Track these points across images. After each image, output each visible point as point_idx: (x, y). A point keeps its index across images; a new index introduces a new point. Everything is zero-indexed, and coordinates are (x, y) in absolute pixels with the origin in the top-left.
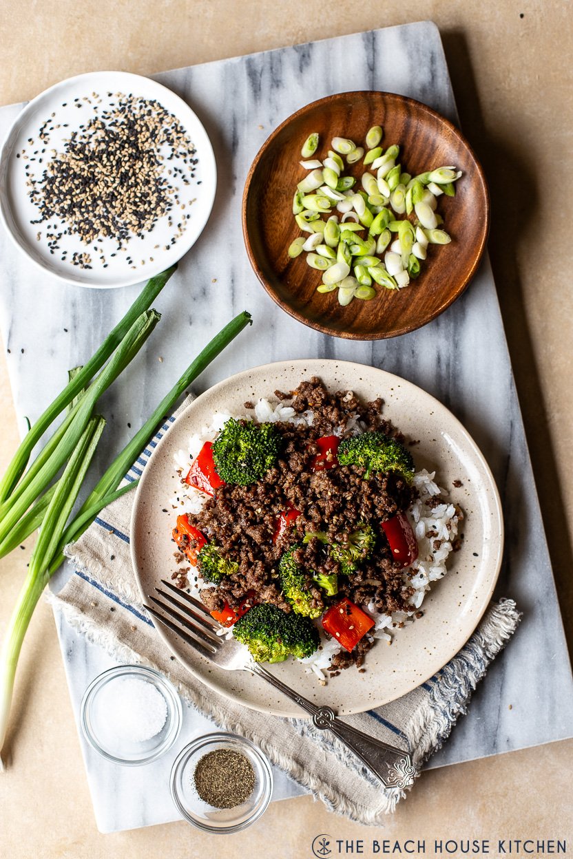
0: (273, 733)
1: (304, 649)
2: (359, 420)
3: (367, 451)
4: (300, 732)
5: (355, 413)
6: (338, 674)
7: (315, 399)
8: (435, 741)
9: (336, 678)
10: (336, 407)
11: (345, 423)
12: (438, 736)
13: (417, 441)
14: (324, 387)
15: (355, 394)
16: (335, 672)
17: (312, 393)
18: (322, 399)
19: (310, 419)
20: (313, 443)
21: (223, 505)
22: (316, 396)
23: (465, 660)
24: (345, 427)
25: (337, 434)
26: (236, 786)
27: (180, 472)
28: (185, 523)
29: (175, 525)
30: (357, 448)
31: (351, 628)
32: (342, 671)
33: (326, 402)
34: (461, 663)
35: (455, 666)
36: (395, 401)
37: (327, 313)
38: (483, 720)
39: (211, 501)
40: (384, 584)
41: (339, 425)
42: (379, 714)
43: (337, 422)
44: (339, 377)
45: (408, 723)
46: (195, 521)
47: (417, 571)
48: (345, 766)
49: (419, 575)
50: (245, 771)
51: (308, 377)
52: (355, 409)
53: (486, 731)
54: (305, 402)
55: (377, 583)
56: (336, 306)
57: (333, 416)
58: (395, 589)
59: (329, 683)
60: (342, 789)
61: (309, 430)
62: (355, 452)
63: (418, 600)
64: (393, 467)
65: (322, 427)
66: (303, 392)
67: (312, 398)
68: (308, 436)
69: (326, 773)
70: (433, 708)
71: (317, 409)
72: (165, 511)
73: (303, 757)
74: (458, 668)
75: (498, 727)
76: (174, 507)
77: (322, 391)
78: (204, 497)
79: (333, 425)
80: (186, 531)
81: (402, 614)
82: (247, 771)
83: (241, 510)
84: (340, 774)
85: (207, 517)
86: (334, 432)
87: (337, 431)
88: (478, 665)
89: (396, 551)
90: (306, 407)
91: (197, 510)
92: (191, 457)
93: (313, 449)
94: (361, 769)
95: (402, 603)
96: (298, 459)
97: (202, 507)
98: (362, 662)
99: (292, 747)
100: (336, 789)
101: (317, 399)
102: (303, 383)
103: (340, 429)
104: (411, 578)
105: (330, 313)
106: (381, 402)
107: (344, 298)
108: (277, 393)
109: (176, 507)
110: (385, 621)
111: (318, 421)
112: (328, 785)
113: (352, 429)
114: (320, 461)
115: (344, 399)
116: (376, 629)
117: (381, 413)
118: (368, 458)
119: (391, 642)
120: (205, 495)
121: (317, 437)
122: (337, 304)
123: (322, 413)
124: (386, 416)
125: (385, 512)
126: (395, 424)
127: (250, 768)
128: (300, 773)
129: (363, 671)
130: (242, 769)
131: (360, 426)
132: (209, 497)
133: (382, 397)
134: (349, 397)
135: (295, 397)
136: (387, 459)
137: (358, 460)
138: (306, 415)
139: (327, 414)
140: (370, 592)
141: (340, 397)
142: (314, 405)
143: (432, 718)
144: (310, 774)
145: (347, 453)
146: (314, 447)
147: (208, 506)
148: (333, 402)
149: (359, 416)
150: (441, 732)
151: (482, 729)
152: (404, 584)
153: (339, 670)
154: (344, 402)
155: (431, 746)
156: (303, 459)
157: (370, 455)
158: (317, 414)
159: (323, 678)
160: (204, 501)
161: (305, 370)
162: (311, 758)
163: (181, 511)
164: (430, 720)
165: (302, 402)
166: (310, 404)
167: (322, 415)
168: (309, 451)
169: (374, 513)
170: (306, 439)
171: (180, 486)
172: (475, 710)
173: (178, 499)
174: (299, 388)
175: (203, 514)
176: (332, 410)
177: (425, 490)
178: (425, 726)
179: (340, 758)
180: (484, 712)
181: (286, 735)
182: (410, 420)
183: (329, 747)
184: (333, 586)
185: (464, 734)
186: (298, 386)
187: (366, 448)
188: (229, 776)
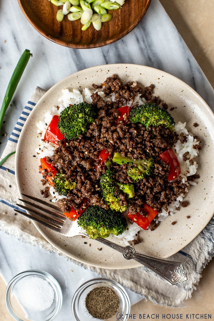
1: (118, 230)
2: (141, 97)
3: (146, 114)
5: (139, 93)
7: (115, 87)
9: (137, 245)
10: (128, 90)
11: (134, 98)
13: (175, 107)
14: (119, 79)
15: (138, 83)
17: (113, 83)
18: (119, 86)
19: (113, 98)
20: (115, 111)
21: (65, 150)
24: (134, 101)
25: (129, 106)
27: (41, 134)
28: (44, 162)
29: (40, 164)
30: (140, 113)
33: (122, 88)
36: (161, 85)
39: (58, 149)
41: (130, 100)
43: (129, 99)
44: (128, 73)
46: (50, 160)
51: (110, 75)
52: (139, 91)
54: (110, 89)
57: (126, 95)
61: (113, 104)
62: (139, 115)
64: (161, 122)
65: (120, 102)
66: (108, 83)
67: (114, 86)
68: (112, 107)
71: (117, 92)
72: (34, 156)
77: (119, 81)
78: (55, 147)
79: (127, 100)
80: (46, 167)
85: (57, 157)
86: (127, 104)
87: (129, 104)
90: (111, 91)
91: (51, 155)
92: (46, 124)
93: (116, 114)
96: (107, 120)
97: (53, 152)
101: (116, 86)
102: (108, 78)
103: (131, 102)
106: (153, 87)
108: (93, 85)
109: (39, 154)
111: (118, 98)
113: (137, 102)
114: (120, 121)
115: (132, 86)
116: (159, 216)
117: (153, 93)
118: (147, 118)
120: (55, 145)
121: (118, 107)
123: (120, 94)
124: (156, 93)
126: (162, 98)
131: (142, 100)
132: (58, 147)
133: (153, 83)
134: (135, 85)
135: (104, 87)
136: (158, 118)
137: (141, 120)
138: (111, 96)
139: (123, 95)
141: (130, 85)
142: (115, 90)
145: (135, 116)
146: (117, 113)
147: (57, 151)
148: (126, 88)
149: (141, 95)
154: (132, 87)
156: (110, 120)
157: (148, 116)
158: (117, 95)
160: (55, 149)
161: (109, 71)
163: (42, 155)
165: (108, 89)
166: (112, 89)
167: (120, 95)
168: (113, 115)
170: (111, 109)
171: (41, 142)
173: (40, 149)
174: (106, 81)
175: (54, 156)
176: (126, 92)
182: (170, 96)
184: (132, 192)
186: (105, 80)
187: (145, 113)
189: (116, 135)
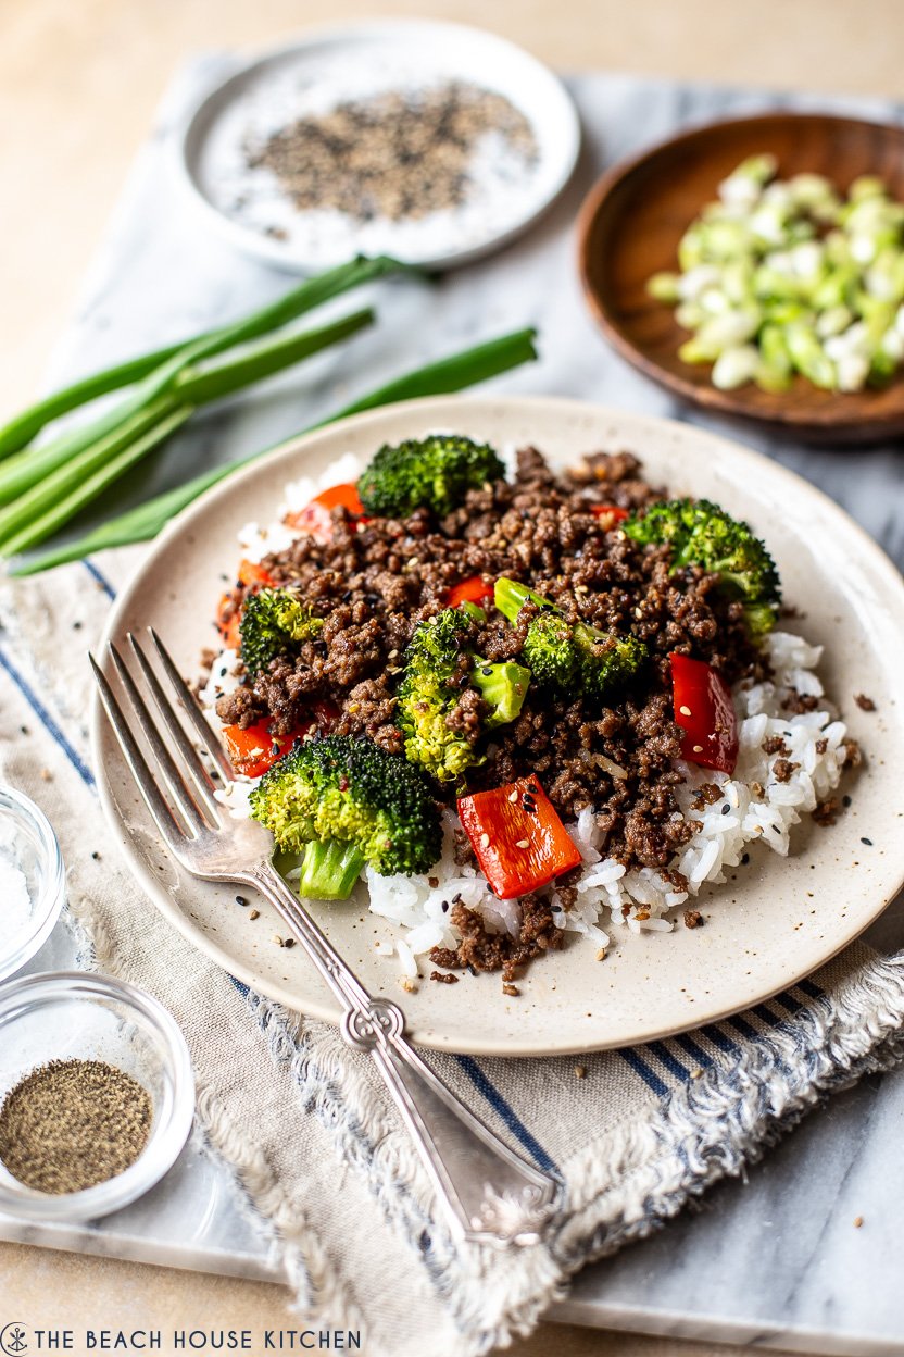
0: (241, 1082)
4: (306, 1098)
6: (453, 980)
8: (634, 1212)
9: (445, 987)
12: (647, 1203)
16: (444, 972)
23: (773, 1050)
26: (91, 1145)
31: (523, 844)
32: (465, 977)
34: (760, 1053)
35: (745, 1056)
38: (779, 1230)
40: (632, 783)
42: (516, 1111)
45: (580, 1152)
47: (719, 794)
48: (380, 1211)
49: (719, 806)
50: (130, 1122)
53: (777, 1260)
55: (618, 773)
58: (654, 811)
59: (422, 993)
60: (350, 1270)
64: (733, 561)
69: (327, 1215)
70: (658, 1134)
73: (289, 1159)
74: (750, 1058)
75: (811, 1261)
81: (652, 887)
82: (135, 1124)
84: (359, 1235)
88: (804, 1068)
89: (685, 711)
94: (419, 1232)
95: (666, 853)
98: (521, 970)
99: (271, 1127)
100: (336, 1262)
104: (700, 805)
109: (248, 547)
110: (605, 875)
112: (319, 1241)
118: (686, 529)
119: (606, 956)
125: (686, 630)
127: (144, 1120)
128: (263, 1184)
129: (517, 993)
130: (124, 1116)
136: (725, 534)
143: (645, 1157)
144: (286, 1196)
150: (657, 1192)
151: (768, 1251)
152: (677, 809)
153: (457, 974)
155: (620, 1217)
159: (412, 972)
162: (307, 1169)
164: (639, 1159)
169: (663, 627)
172: (764, 1194)
177: (788, 674)
178: (621, 1169)
179: (378, 1191)
180: (786, 1214)
181: (271, 1095)
183: (361, 1150)
184: (516, 691)
185: (718, 1248)
188: (88, 1121)
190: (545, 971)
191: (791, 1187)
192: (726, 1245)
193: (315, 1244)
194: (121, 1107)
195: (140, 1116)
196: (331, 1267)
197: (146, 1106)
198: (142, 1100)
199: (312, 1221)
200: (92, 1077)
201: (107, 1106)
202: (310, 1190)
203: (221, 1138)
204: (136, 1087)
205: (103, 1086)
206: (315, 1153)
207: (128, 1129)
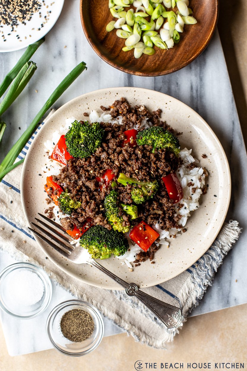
0: (104, 299)
1: (119, 251)
2: (148, 121)
3: (153, 137)
4: (119, 298)
5: (146, 117)
6: (139, 264)
7: (123, 110)
8: (195, 301)
9: (138, 267)
10: (135, 114)
11: (141, 122)
12: (196, 299)
13: (181, 132)
14: (128, 103)
15: (145, 107)
16: (137, 264)
17: (121, 106)
18: (127, 109)
19: (120, 121)
20: (122, 133)
21: (72, 169)
22: (123, 108)
23: (210, 255)
24: (140, 124)
25: (136, 129)
26: (83, 329)
27: (48, 153)
28: (50, 180)
29: (45, 183)
30: (147, 135)
31: (146, 238)
32: (142, 263)
33: (130, 111)
34: (208, 257)
35: (205, 259)
36: (168, 110)
37: (127, 62)
38: (221, 288)
39: (65, 168)
40: (164, 213)
41: (136, 124)
42: (163, 287)
43: (136, 122)
44: (136, 97)
45: (179, 292)
46: (57, 179)
47: (182, 205)
48: (144, 316)
49: (184, 207)
50: (88, 321)
51: (119, 98)
52: (146, 115)
53: (223, 295)
54: (117, 111)
55: (160, 212)
56: (133, 59)
57: (133, 119)
58: (170, 216)
59: (135, 270)
60: (143, 329)
61: (119, 127)
62: (146, 137)
63: (183, 222)
64: (168, 145)
65: (127, 125)
66: (116, 106)
67: (122, 109)
68: (119, 130)
69: (134, 320)
70: (193, 282)
71: (124, 115)
72: (40, 175)
73: (121, 312)
74: (207, 260)
75: (229, 292)
76: (45, 172)
77: (127, 105)
78: (61, 166)
79: (134, 124)
80: (51, 185)
81: (174, 230)
82: (90, 321)
83: (81, 171)
84: (142, 321)
85: (63, 176)
86: (134, 127)
87: (136, 127)
88: (218, 258)
89: (171, 193)
90: (118, 114)
91: (57, 173)
92: (54, 144)
93: (122, 136)
94: (153, 318)
95: (175, 224)
96: (114, 142)
97: (60, 171)
98: (153, 258)
99: (114, 306)
100: (140, 329)
101: (124, 109)
102: (116, 101)
103: (137, 126)
104: (179, 209)
105: (129, 62)
106: (160, 111)
107: (137, 54)
108: (102, 107)
109: (46, 172)
110: (165, 234)
111: (125, 121)
112: (136, 327)
113: (144, 126)
114: (126, 143)
115: (140, 110)
116: (160, 239)
117: (161, 117)
118: (154, 141)
119: (169, 246)
120: (62, 164)
121: (124, 130)
122: (133, 57)
123: (127, 117)
124: (163, 119)
125: (164, 171)
126: (168, 123)
127: (91, 319)
128: (120, 321)
129: (154, 263)
130: (87, 320)
131: (149, 125)
132: (64, 166)
133: (161, 108)
134: (142, 108)
135: (112, 109)
136: (164, 141)
137: (148, 142)
138: (118, 119)
139: (130, 118)
140: (156, 217)
141: (137, 108)
142: (122, 113)
143: (192, 288)
144: (125, 321)
145: (142, 138)
147: (63, 171)
148: (133, 111)
149: (148, 119)
150: (198, 296)
151: (221, 293)
152: (175, 213)
153: (140, 263)
154: (139, 111)
155: (192, 304)
156: (116, 142)
157: (154, 139)
158: (124, 118)
159: (131, 267)
160: (62, 168)
161: (117, 94)
162: (125, 312)
163: (49, 174)
164: (191, 289)
165: (116, 112)
166: (120, 112)
167: (127, 118)
168: (120, 138)
169: (158, 172)
170: (118, 131)
171: (48, 161)
172: (216, 283)
173: (47, 167)
174: (114, 104)
175: (60, 175)
176: (133, 116)
177: (186, 159)
178: (189, 293)
179: (142, 312)
180: (222, 284)
181: (111, 299)
182: (177, 121)
183: (135, 306)
184: (135, 213)
185: (211, 296)
186: (113, 103)
187: (152, 135)
188: (80, 324)
189: (122, 158)
190: (158, 254)
191: (221, 278)
192: (212, 295)
193: (135, 328)
194: (85, 319)
195: (90, 319)
196: (140, 331)
197: (90, 316)
198: (88, 315)
199: (132, 323)
200: (75, 313)
201: (82, 319)
202: (129, 316)
203: (106, 314)
204: (86, 312)
205: (79, 315)
206: (125, 308)
207: (89, 323)
